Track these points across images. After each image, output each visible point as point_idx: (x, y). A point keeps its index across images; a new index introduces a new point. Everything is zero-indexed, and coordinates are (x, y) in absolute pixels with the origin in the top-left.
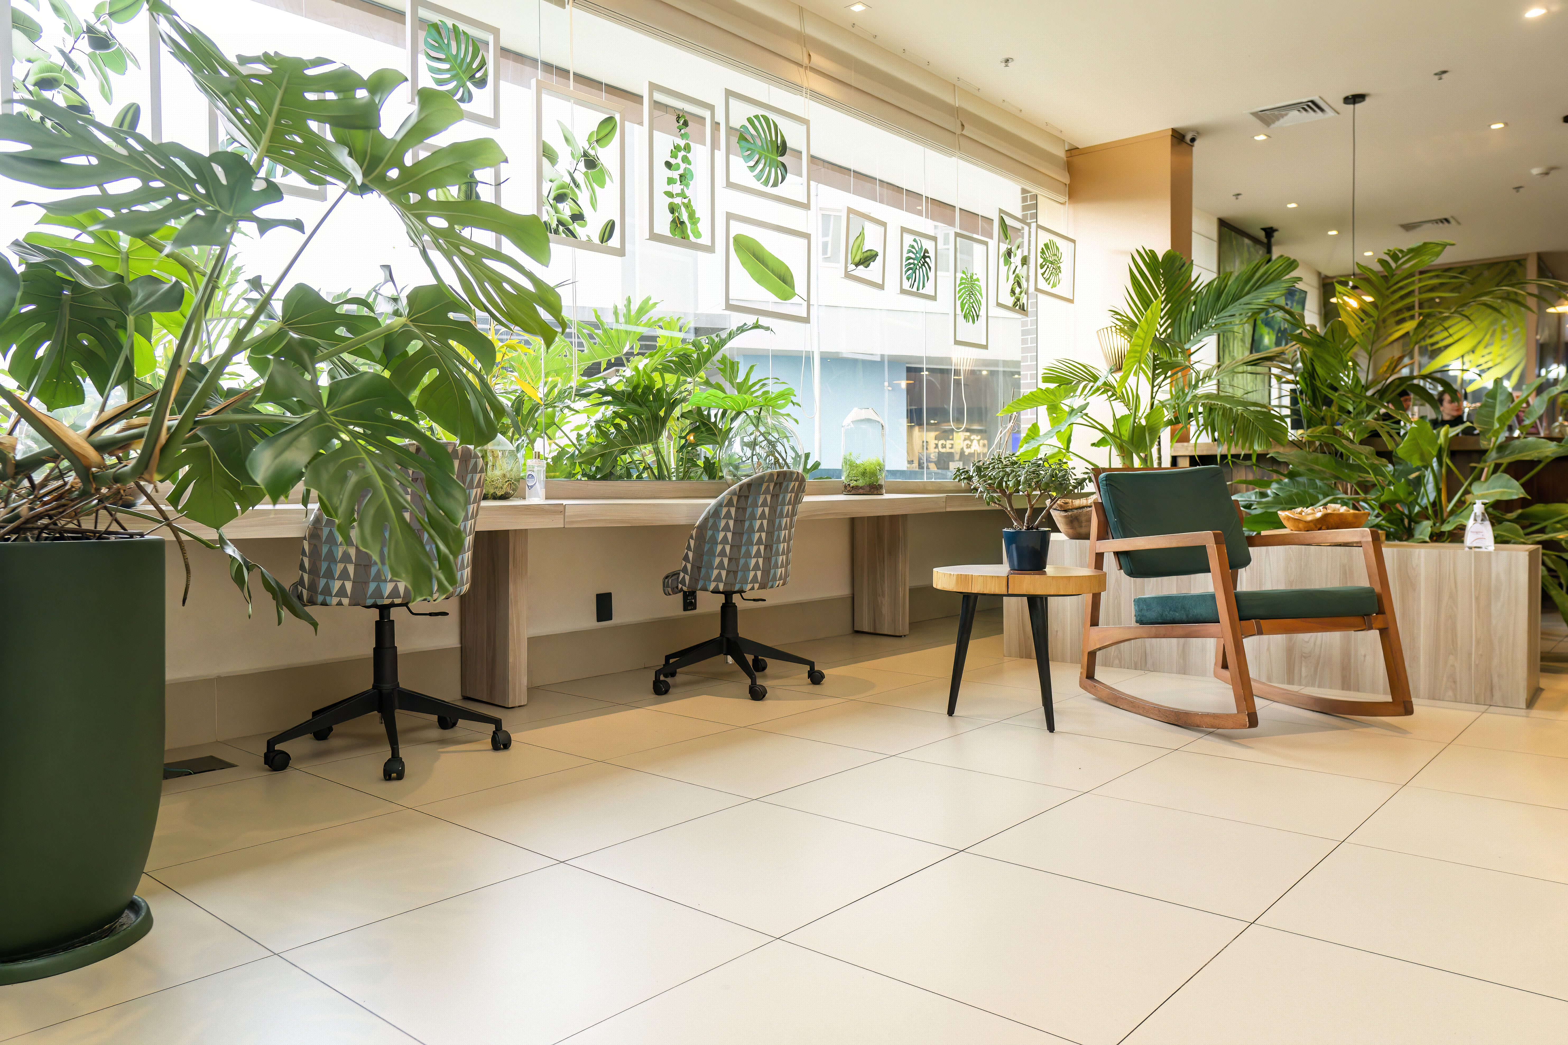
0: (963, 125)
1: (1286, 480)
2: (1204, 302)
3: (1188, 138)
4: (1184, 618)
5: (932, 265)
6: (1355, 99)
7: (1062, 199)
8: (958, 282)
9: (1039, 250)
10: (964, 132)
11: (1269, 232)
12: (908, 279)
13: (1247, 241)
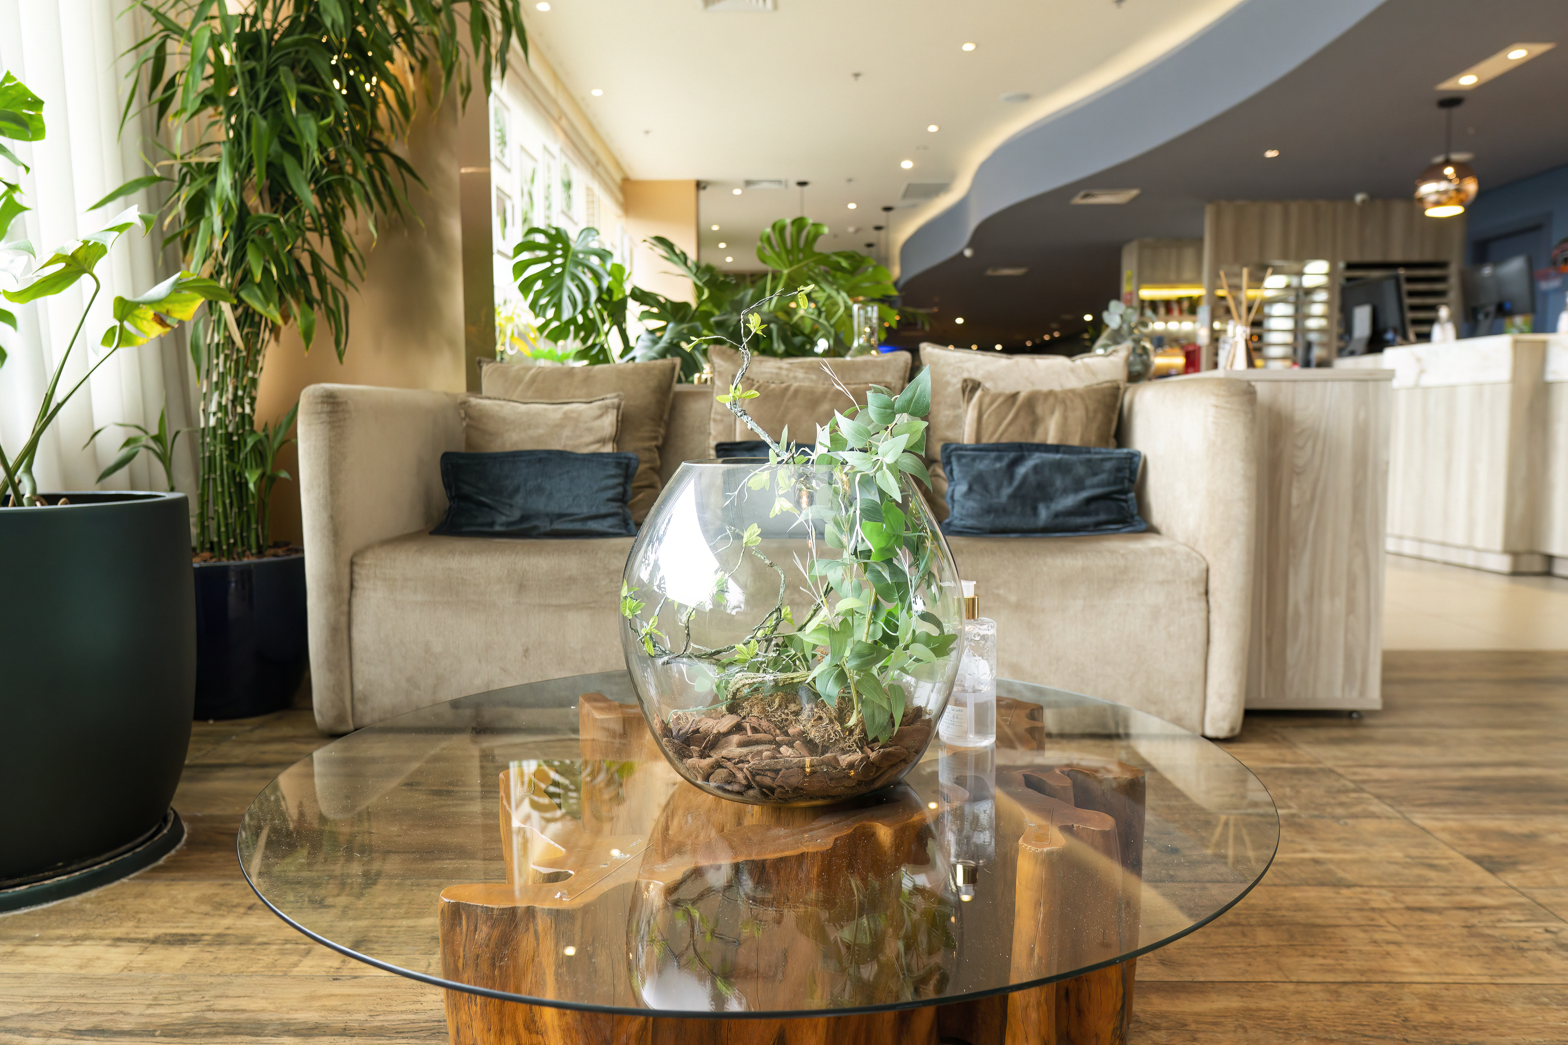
6: (803, 184)
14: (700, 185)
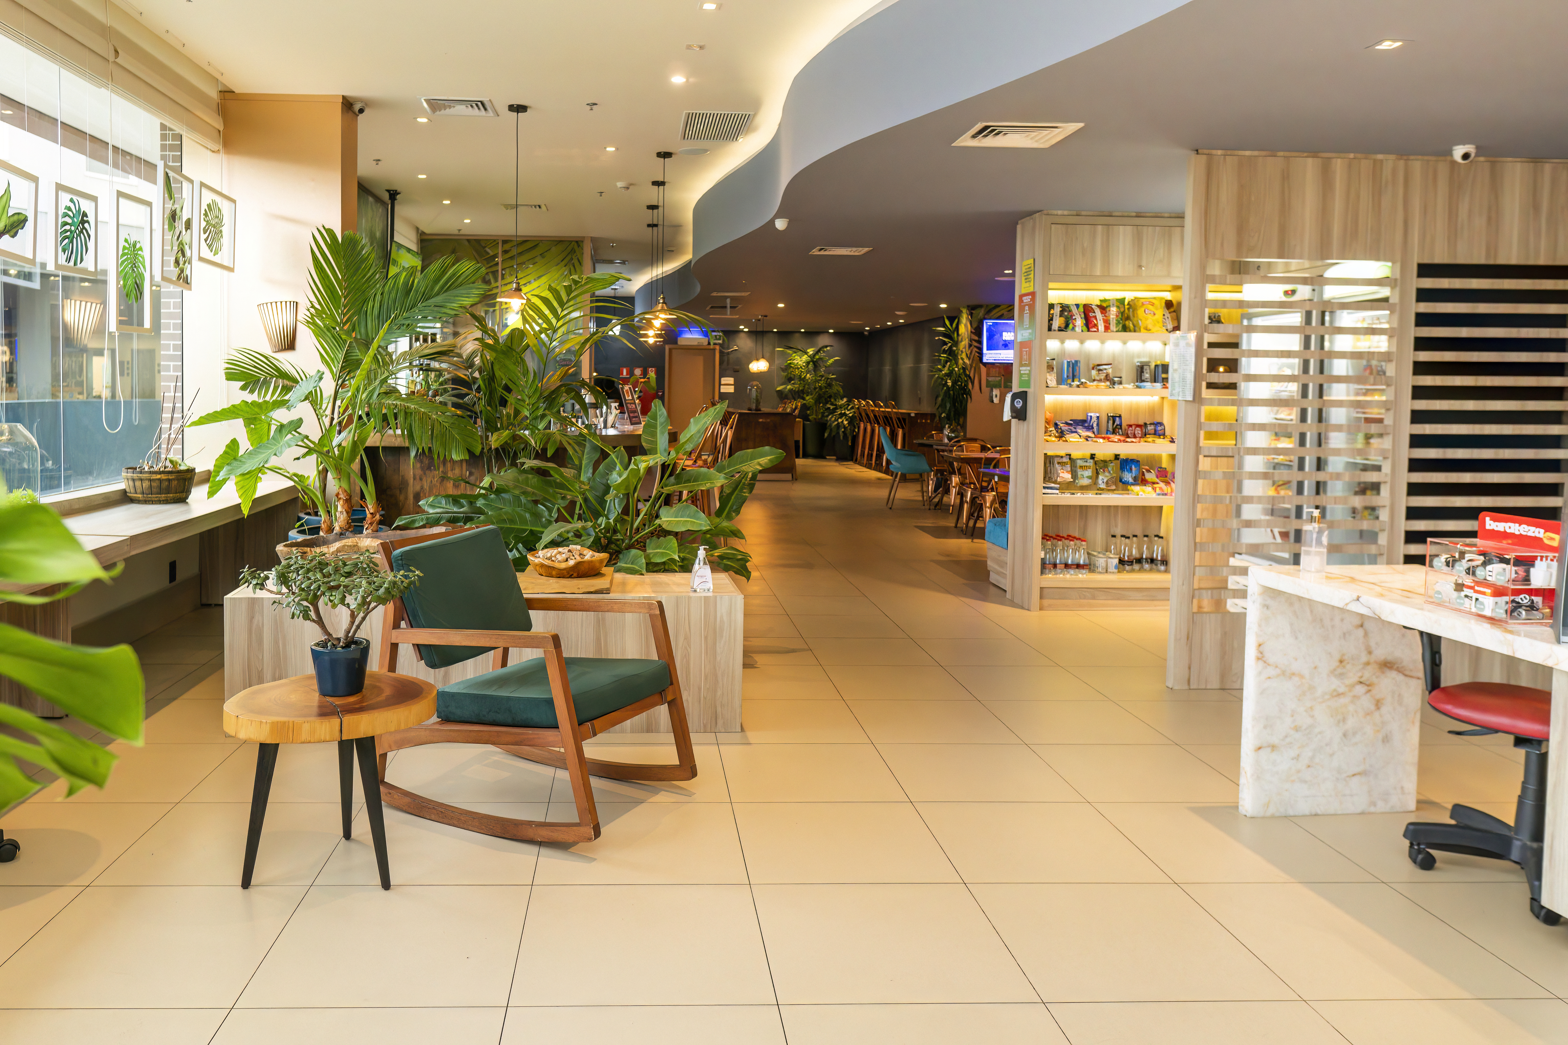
0: (116, 52)
1: (493, 496)
2: (393, 295)
3: (357, 107)
4: (509, 721)
5: (92, 233)
6: (519, 109)
7: (215, 147)
8: (120, 253)
9: (203, 212)
10: (118, 60)
11: (393, 195)
12: (64, 251)
13: (371, 199)
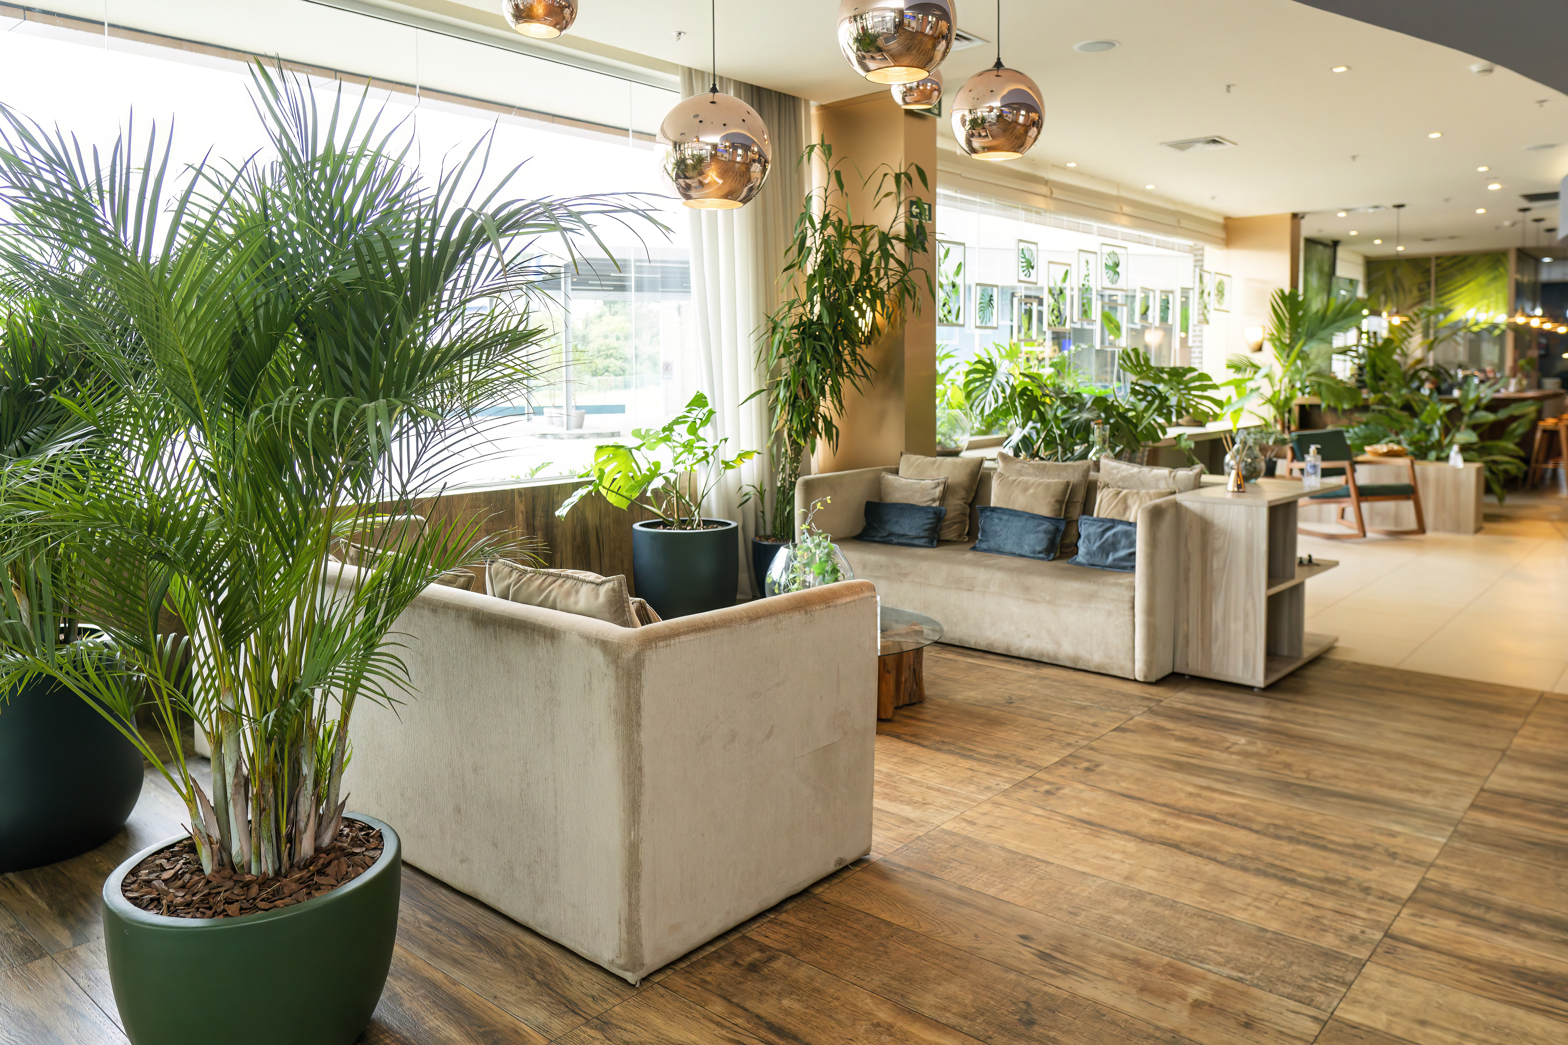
3: (1300, 216)
6: (1399, 206)
7: (1221, 247)
9: (1215, 286)
11: (1336, 243)
14: (1295, 216)
